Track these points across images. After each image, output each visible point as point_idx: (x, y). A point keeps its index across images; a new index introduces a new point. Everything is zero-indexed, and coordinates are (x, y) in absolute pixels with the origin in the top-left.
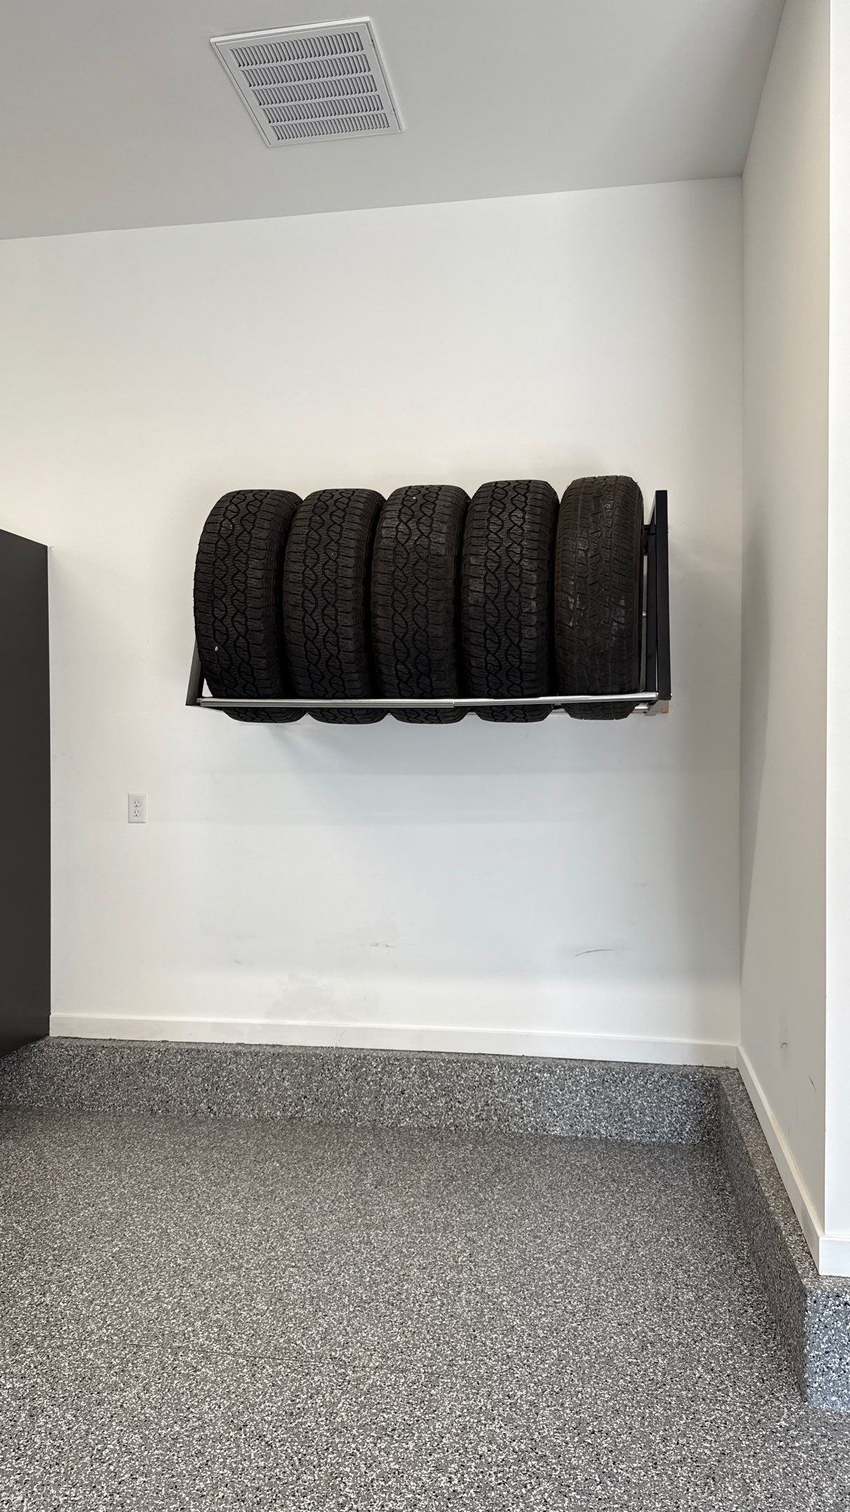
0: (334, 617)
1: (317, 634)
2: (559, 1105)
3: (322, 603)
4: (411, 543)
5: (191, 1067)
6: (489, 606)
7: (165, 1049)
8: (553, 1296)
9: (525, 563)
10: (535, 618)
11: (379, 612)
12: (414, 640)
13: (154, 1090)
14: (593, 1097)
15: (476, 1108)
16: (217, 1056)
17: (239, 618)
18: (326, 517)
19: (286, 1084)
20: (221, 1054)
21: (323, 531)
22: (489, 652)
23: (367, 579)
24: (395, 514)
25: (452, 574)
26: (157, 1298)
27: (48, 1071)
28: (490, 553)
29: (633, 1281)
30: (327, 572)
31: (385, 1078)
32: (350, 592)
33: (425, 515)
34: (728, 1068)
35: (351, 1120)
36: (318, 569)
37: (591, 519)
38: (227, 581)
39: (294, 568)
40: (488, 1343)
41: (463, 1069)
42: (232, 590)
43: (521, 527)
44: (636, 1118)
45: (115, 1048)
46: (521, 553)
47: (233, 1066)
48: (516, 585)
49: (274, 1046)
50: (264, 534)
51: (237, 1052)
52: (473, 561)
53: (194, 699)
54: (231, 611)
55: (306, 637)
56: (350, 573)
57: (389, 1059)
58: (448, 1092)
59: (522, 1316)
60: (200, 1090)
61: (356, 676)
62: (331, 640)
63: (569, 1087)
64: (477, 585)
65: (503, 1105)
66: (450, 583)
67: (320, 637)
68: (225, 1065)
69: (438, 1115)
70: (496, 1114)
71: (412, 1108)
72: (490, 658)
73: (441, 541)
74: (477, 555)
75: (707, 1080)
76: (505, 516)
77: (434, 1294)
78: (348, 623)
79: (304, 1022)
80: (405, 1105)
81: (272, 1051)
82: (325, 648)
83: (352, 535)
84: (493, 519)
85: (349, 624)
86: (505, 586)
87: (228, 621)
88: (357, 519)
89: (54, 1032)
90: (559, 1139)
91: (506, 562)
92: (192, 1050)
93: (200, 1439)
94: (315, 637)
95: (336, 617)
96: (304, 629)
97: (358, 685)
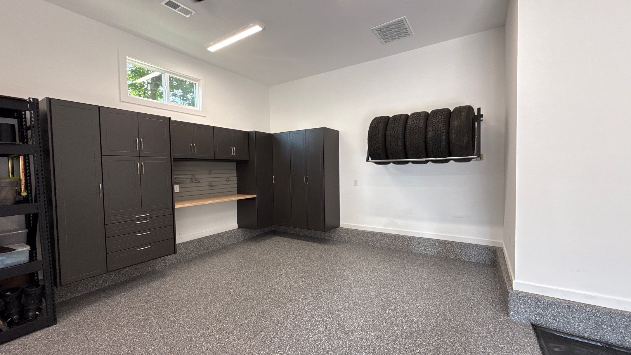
2: (452, 251)
3: (394, 139)
4: (414, 125)
5: (367, 236)
6: (433, 138)
7: (362, 232)
8: (447, 288)
9: (442, 128)
10: (444, 140)
11: (407, 140)
12: (415, 146)
13: (360, 239)
14: (461, 250)
15: (431, 250)
16: (373, 234)
17: (377, 143)
18: (395, 121)
19: (387, 241)
21: (395, 124)
22: (433, 148)
23: (405, 134)
24: (411, 119)
25: (424, 131)
26: (362, 275)
27: (340, 234)
28: (434, 126)
29: (467, 288)
30: (395, 133)
31: (410, 242)
32: (401, 137)
33: (418, 119)
34: (499, 247)
35: (402, 250)
36: (393, 132)
37: (459, 117)
38: (374, 136)
39: (388, 132)
40: (430, 293)
41: (428, 242)
42: (375, 138)
43: (441, 120)
44: (473, 256)
45: (352, 230)
46: (441, 126)
47: (376, 236)
48: (439, 133)
49: (385, 233)
50: (382, 126)
51: (377, 233)
52: (429, 128)
53: (368, 160)
54: (375, 142)
55: (391, 147)
56: (401, 133)
57: (411, 238)
58: (425, 246)
59: (439, 290)
60: (369, 240)
61: (402, 154)
62: (396, 147)
63: (455, 248)
64: (430, 133)
65: (438, 250)
66: (424, 133)
67: (394, 147)
68: (374, 236)
69: (422, 251)
70: (436, 252)
71: (416, 249)
72: (433, 149)
73: (422, 124)
74: (430, 127)
75: (493, 249)
76: (437, 118)
77: (419, 283)
78: (400, 143)
79: (391, 229)
80: (414, 248)
81: (384, 234)
82: (395, 149)
83: (401, 124)
84: (434, 119)
86: (437, 133)
87: (374, 144)
88: (402, 121)
89: (341, 226)
90: (453, 259)
91: (437, 128)
92: (368, 232)
93: (370, 298)
95: (398, 142)
96: (391, 145)
97: (403, 156)
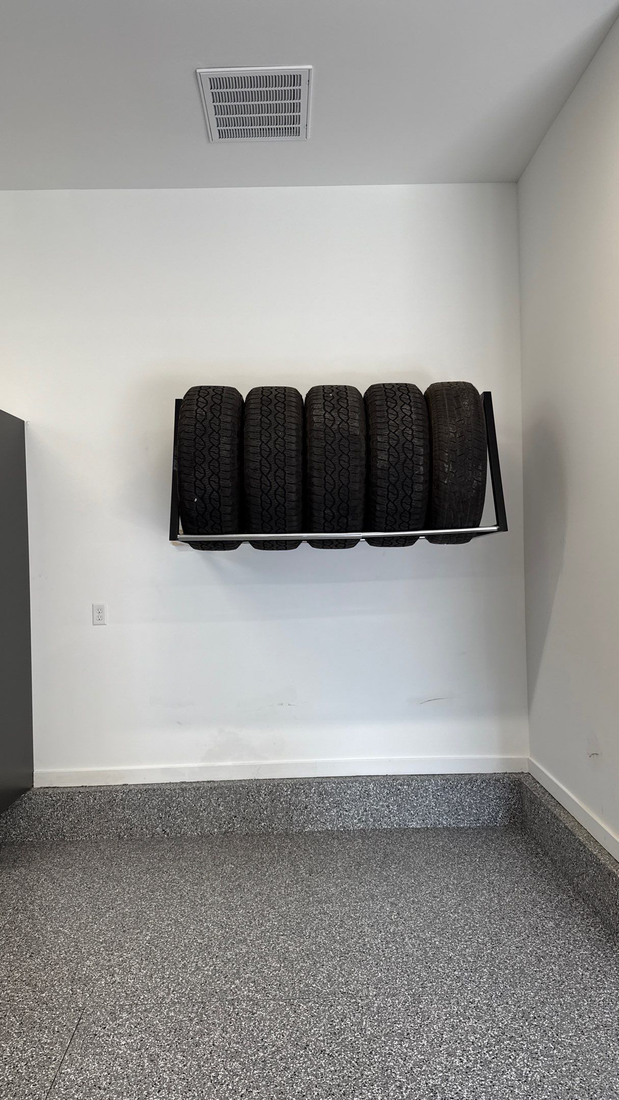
0: (283, 478)
1: (270, 489)
2: (414, 807)
3: (274, 467)
4: (335, 427)
5: (148, 802)
6: (392, 470)
7: (127, 790)
8: (466, 935)
9: (415, 441)
10: (422, 478)
11: (315, 473)
12: (339, 493)
13: (120, 821)
14: (437, 799)
15: (358, 814)
16: (168, 792)
17: (214, 478)
18: (272, 407)
19: (221, 808)
20: (171, 790)
21: (271, 417)
22: (390, 501)
23: (305, 450)
24: (321, 406)
25: (364, 449)
26: (198, 968)
27: (36, 813)
28: (391, 434)
29: (511, 919)
30: (278, 446)
31: (293, 798)
32: (294, 460)
33: (342, 407)
34: (523, 773)
35: (270, 830)
36: (271, 444)
37: (455, 412)
38: (205, 452)
39: (254, 444)
40: (440, 969)
41: (349, 788)
42: (209, 458)
43: (410, 416)
44: (466, 811)
45: (88, 792)
46: (412, 434)
47: (181, 799)
48: (410, 455)
49: (208, 782)
50: (229, 419)
51: (184, 787)
52: (379, 439)
53: (173, 537)
54: (208, 473)
55: (262, 491)
56: (294, 447)
57: (296, 784)
58: (338, 804)
59: (453, 950)
60: (156, 818)
61: (295, 518)
62: (280, 493)
63: (421, 794)
64: (383, 456)
65: (377, 810)
66: (363, 455)
67: (272, 492)
68: (174, 798)
69: (332, 821)
70: (372, 817)
71: (313, 818)
72: (390, 504)
73: (356, 425)
74: (381, 435)
75: (512, 782)
76: (398, 409)
77: (388, 943)
79: (230, 763)
80: (308, 816)
81: (209, 785)
82: (276, 498)
83: (293, 420)
84: (390, 411)
85: (293, 482)
86: (403, 456)
87: (206, 481)
88: (294, 409)
89: (36, 785)
90: (418, 830)
91: (402, 440)
92: (149, 789)
93: (281, 1059)
94: (269, 491)
95: (285, 477)
96: (261, 485)
97: (295, 524)
